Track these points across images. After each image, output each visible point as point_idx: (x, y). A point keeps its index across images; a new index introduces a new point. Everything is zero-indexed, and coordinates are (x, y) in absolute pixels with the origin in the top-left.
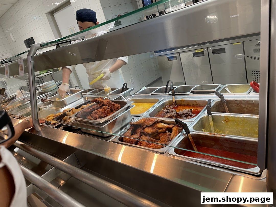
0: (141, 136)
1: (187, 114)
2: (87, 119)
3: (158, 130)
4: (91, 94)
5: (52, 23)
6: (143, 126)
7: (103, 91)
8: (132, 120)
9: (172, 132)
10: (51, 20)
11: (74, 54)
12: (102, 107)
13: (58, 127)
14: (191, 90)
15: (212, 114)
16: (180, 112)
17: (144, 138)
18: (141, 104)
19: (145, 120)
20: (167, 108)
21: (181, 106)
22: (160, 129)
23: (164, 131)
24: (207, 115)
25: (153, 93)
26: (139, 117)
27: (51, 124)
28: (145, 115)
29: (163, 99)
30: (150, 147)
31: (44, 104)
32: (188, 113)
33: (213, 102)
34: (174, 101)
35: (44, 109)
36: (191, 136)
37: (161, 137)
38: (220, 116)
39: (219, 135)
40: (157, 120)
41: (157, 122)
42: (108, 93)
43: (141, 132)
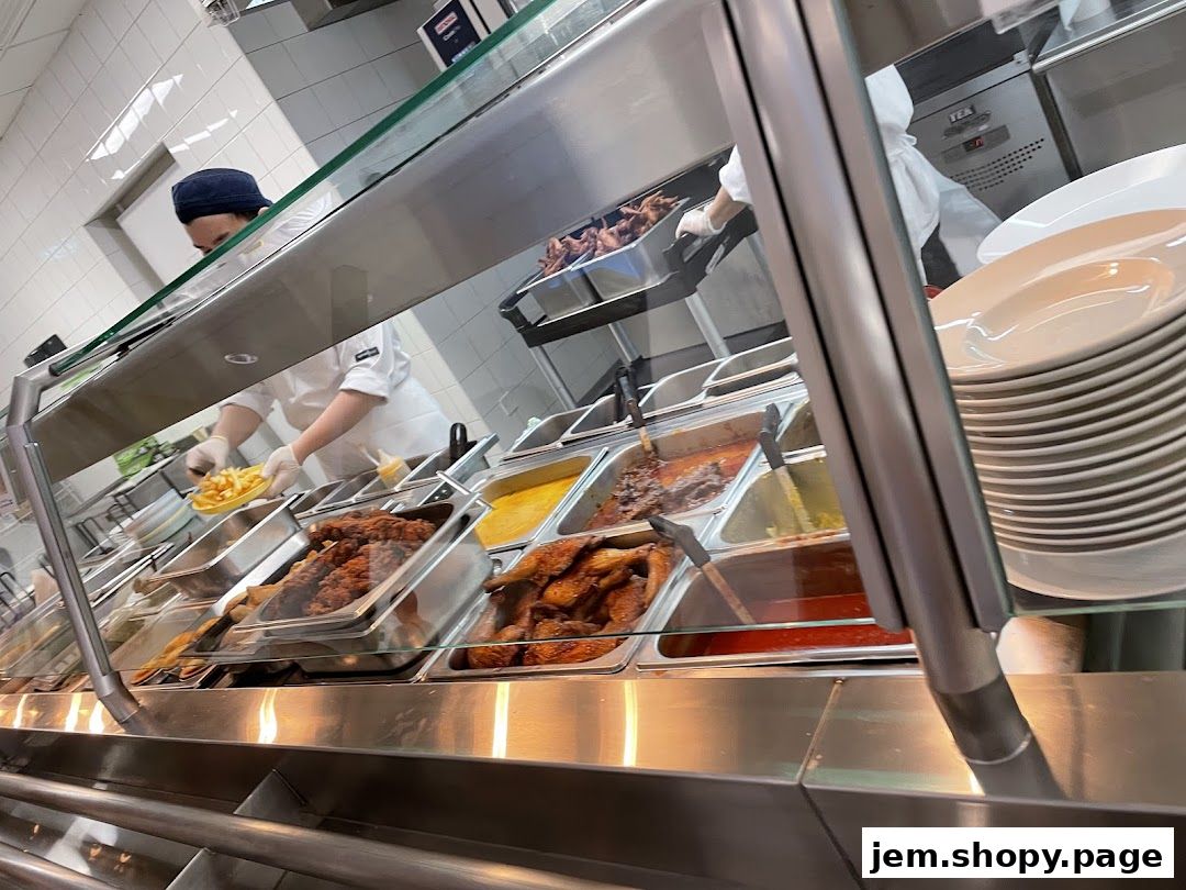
0: (534, 622)
1: (703, 486)
2: (308, 615)
3: (597, 582)
4: (331, 505)
5: (122, 256)
6: (538, 582)
7: (376, 480)
8: (497, 570)
9: (650, 575)
10: (114, 245)
11: (249, 358)
12: (359, 551)
13: (209, 682)
14: (705, 385)
15: (788, 461)
16: (674, 486)
17: (546, 628)
18: (530, 492)
19: (543, 556)
20: (624, 482)
21: (681, 457)
22: (604, 573)
23: (620, 581)
24: (768, 468)
25: (568, 435)
26: (522, 548)
27: (182, 675)
28: (543, 535)
29: (606, 449)
30: (572, 659)
31: (148, 600)
32: (703, 483)
33: (787, 411)
34: (648, 447)
35: (149, 621)
36: (716, 571)
37: (612, 606)
38: (817, 459)
39: (818, 536)
40: (587, 540)
41: (588, 551)
42: (395, 484)
43: (533, 610)
